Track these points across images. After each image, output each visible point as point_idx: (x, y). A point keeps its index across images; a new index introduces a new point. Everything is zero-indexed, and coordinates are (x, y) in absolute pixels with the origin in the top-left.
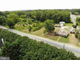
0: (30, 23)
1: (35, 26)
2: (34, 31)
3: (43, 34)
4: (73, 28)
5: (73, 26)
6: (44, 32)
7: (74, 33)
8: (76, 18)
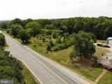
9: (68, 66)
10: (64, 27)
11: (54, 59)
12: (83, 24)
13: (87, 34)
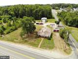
0: (5, 22)
1: (10, 26)
2: (8, 33)
4: (56, 26)
5: (56, 22)
6: (21, 35)
7: (58, 31)
8: (57, 13)
9: (20, 43)
10: (12, 13)
12: (25, 10)
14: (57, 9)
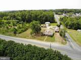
0: (14, 25)
1: (20, 28)
3: (30, 36)
4: (57, 28)
5: (57, 25)
8: (59, 18)
9: (31, 38)
10: (19, 18)
11: (21, 37)
13: (37, 22)
14: (59, 15)
